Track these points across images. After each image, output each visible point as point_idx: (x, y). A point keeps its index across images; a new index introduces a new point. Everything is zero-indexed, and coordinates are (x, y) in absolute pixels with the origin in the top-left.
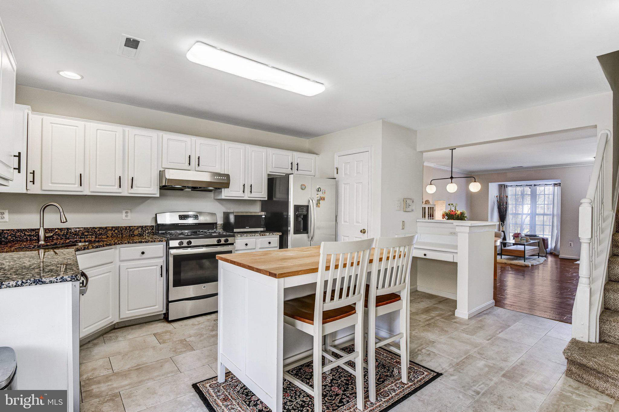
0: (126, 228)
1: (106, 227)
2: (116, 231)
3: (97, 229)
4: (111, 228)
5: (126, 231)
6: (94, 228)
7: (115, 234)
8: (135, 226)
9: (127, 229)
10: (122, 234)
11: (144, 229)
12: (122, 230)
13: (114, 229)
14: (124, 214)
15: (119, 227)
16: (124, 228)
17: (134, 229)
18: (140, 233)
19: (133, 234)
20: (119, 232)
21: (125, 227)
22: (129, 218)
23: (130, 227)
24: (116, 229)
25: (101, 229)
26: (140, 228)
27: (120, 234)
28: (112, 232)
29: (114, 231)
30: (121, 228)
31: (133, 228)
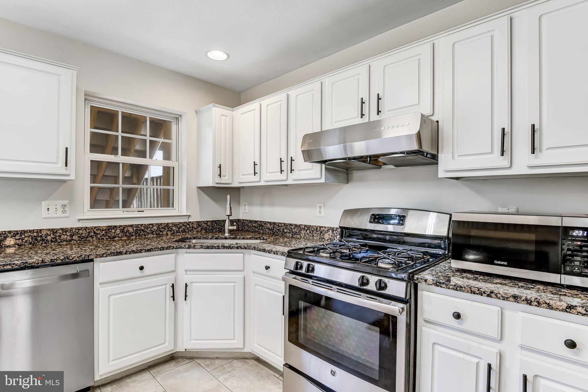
0: (317, 228)
1: (300, 225)
2: (308, 231)
3: (293, 226)
4: (303, 227)
5: (317, 233)
6: (291, 225)
7: (307, 235)
8: (325, 227)
9: (318, 230)
10: (313, 236)
11: (335, 232)
12: (313, 231)
13: (306, 229)
14: (318, 209)
15: (310, 226)
16: (315, 228)
17: (324, 231)
18: (331, 237)
19: (324, 238)
20: (310, 233)
21: (315, 226)
22: (323, 214)
23: (320, 227)
24: (308, 229)
25: (296, 227)
26: (331, 231)
27: (312, 235)
28: (305, 231)
29: (306, 231)
30: (312, 228)
31: (323, 229)
